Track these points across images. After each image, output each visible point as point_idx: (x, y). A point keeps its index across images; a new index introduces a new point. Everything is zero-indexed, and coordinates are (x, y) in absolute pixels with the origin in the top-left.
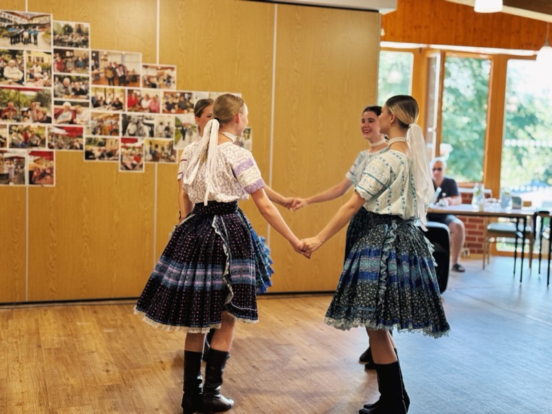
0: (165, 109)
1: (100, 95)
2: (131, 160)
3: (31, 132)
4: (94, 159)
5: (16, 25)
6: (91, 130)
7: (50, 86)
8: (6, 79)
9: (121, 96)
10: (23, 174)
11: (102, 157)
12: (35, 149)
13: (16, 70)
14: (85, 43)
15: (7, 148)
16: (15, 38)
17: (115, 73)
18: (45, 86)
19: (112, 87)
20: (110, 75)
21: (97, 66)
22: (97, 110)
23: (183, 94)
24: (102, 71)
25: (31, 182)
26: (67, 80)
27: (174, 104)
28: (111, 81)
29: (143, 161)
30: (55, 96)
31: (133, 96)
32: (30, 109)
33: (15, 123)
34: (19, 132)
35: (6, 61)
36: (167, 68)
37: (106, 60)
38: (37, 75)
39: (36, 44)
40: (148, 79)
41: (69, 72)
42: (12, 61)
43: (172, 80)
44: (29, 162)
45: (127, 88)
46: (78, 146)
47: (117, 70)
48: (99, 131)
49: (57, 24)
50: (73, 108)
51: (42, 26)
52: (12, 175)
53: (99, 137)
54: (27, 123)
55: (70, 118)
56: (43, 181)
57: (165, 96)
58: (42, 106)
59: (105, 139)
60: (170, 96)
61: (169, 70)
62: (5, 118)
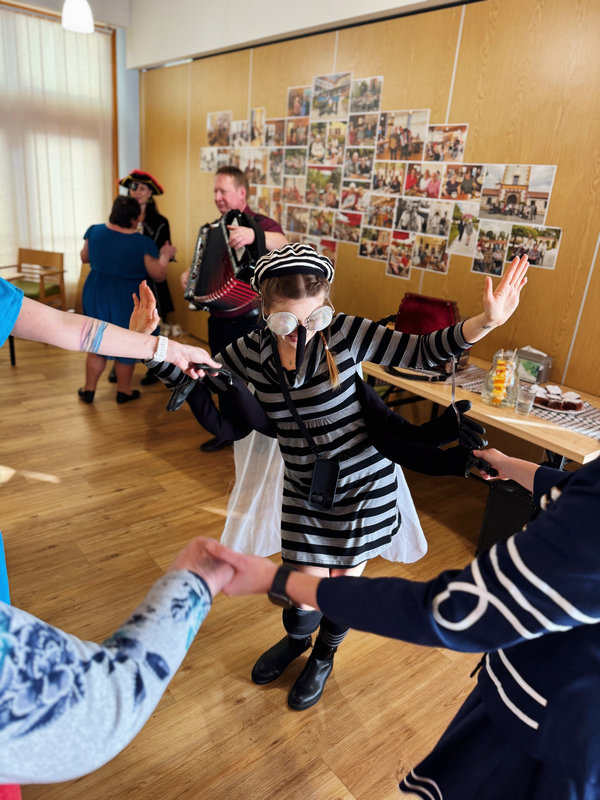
0: (445, 192)
1: (382, 172)
2: (398, 262)
3: (324, 217)
4: (366, 255)
5: (325, 92)
6: (368, 219)
8: (313, 157)
9: (401, 174)
11: (373, 254)
12: (325, 238)
14: (376, 104)
15: (307, 235)
17: (399, 141)
18: (338, 164)
19: (394, 161)
20: (393, 146)
21: (383, 133)
22: (376, 193)
23: (470, 169)
24: (387, 140)
26: (356, 155)
27: (457, 184)
28: (393, 153)
29: (410, 266)
30: (345, 175)
31: (413, 172)
32: (325, 192)
33: (314, 206)
34: (315, 217)
35: (314, 137)
36: (455, 129)
37: (392, 124)
38: (334, 150)
39: (336, 112)
40: (432, 147)
41: (358, 144)
43: (460, 147)
45: (408, 162)
46: (356, 238)
47: (401, 137)
48: (374, 221)
49: (356, 80)
50: (356, 190)
51: (344, 88)
53: (373, 228)
54: (322, 207)
55: (352, 203)
57: (448, 172)
58: (334, 187)
59: (378, 231)
60: (453, 173)
61: (459, 132)
62: (308, 201)
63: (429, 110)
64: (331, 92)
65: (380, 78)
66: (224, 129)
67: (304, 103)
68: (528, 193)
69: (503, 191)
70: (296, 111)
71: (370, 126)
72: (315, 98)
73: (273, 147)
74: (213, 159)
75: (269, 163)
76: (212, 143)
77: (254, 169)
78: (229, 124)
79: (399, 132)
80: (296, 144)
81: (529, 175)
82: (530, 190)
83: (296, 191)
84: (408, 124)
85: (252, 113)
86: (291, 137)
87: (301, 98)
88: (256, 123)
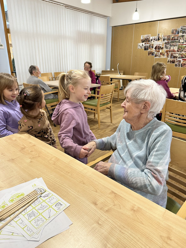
3: (183, 54)
5: (184, 29)
8: (180, 42)
10: (180, 64)
12: (184, 58)
13: (183, 40)
15: (177, 59)
16: (183, 33)
25: (181, 66)
32: (184, 49)
33: (180, 52)
34: (181, 55)
35: (181, 38)
44: (182, 62)
52: (178, 65)
54: (183, 52)
56: (184, 66)
62: (178, 52)
66: (148, 38)
72: (181, 30)
73: (166, 41)
74: (143, 45)
75: (164, 45)
76: (142, 42)
77: (159, 46)
78: (150, 38)
80: (174, 40)
83: (174, 50)
85: (159, 34)
86: (173, 39)
87: (176, 31)
88: (160, 37)
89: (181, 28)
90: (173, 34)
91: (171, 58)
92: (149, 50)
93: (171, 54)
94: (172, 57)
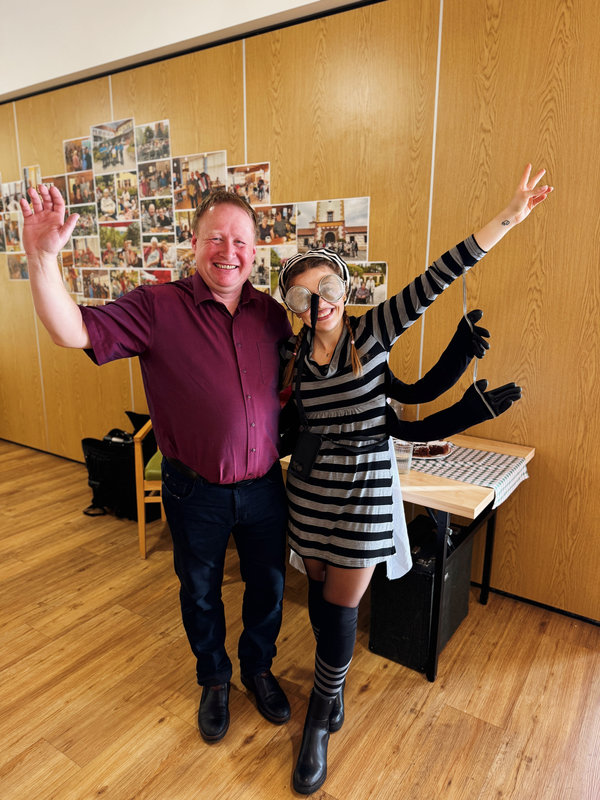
0: (258, 238)
1: (185, 222)
3: (127, 278)
5: (106, 141)
6: (178, 275)
7: (138, 217)
8: (104, 213)
13: (110, 201)
14: (165, 150)
17: (197, 187)
18: (134, 218)
19: (195, 209)
20: (193, 192)
21: (179, 181)
22: (182, 246)
23: (280, 209)
26: (152, 206)
27: (269, 227)
28: (194, 200)
30: (144, 230)
33: (113, 268)
34: (117, 279)
35: (102, 192)
36: (257, 168)
37: (187, 170)
38: (126, 204)
39: (122, 163)
41: (153, 195)
42: (106, 190)
43: (265, 187)
49: (139, 127)
50: (159, 245)
51: (127, 136)
55: (158, 259)
60: (263, 215)
61: (261, 171)
62: (106, 262)
63: (225, 151)
64: (114, 141)
65: (166, 122)
67: (84, 156)
68: (345, 229)
69: (319, 230)
70: (75, 166)
71: (162, 174)
72: (95, 149)
79: (196, 178)
80: (82, 201)
81: (342, 210)
82: (347, 225)
83: (89, 253)
84: (205, 168)
85: (25, 172)
86: (75, 194)
87: (80, 150)
88: (30, 183)
89: (96, 138)
90: (71, 170)
91: (87, 295)
92: (8, 253)
93: (83, 271)
94: (91, 292)
